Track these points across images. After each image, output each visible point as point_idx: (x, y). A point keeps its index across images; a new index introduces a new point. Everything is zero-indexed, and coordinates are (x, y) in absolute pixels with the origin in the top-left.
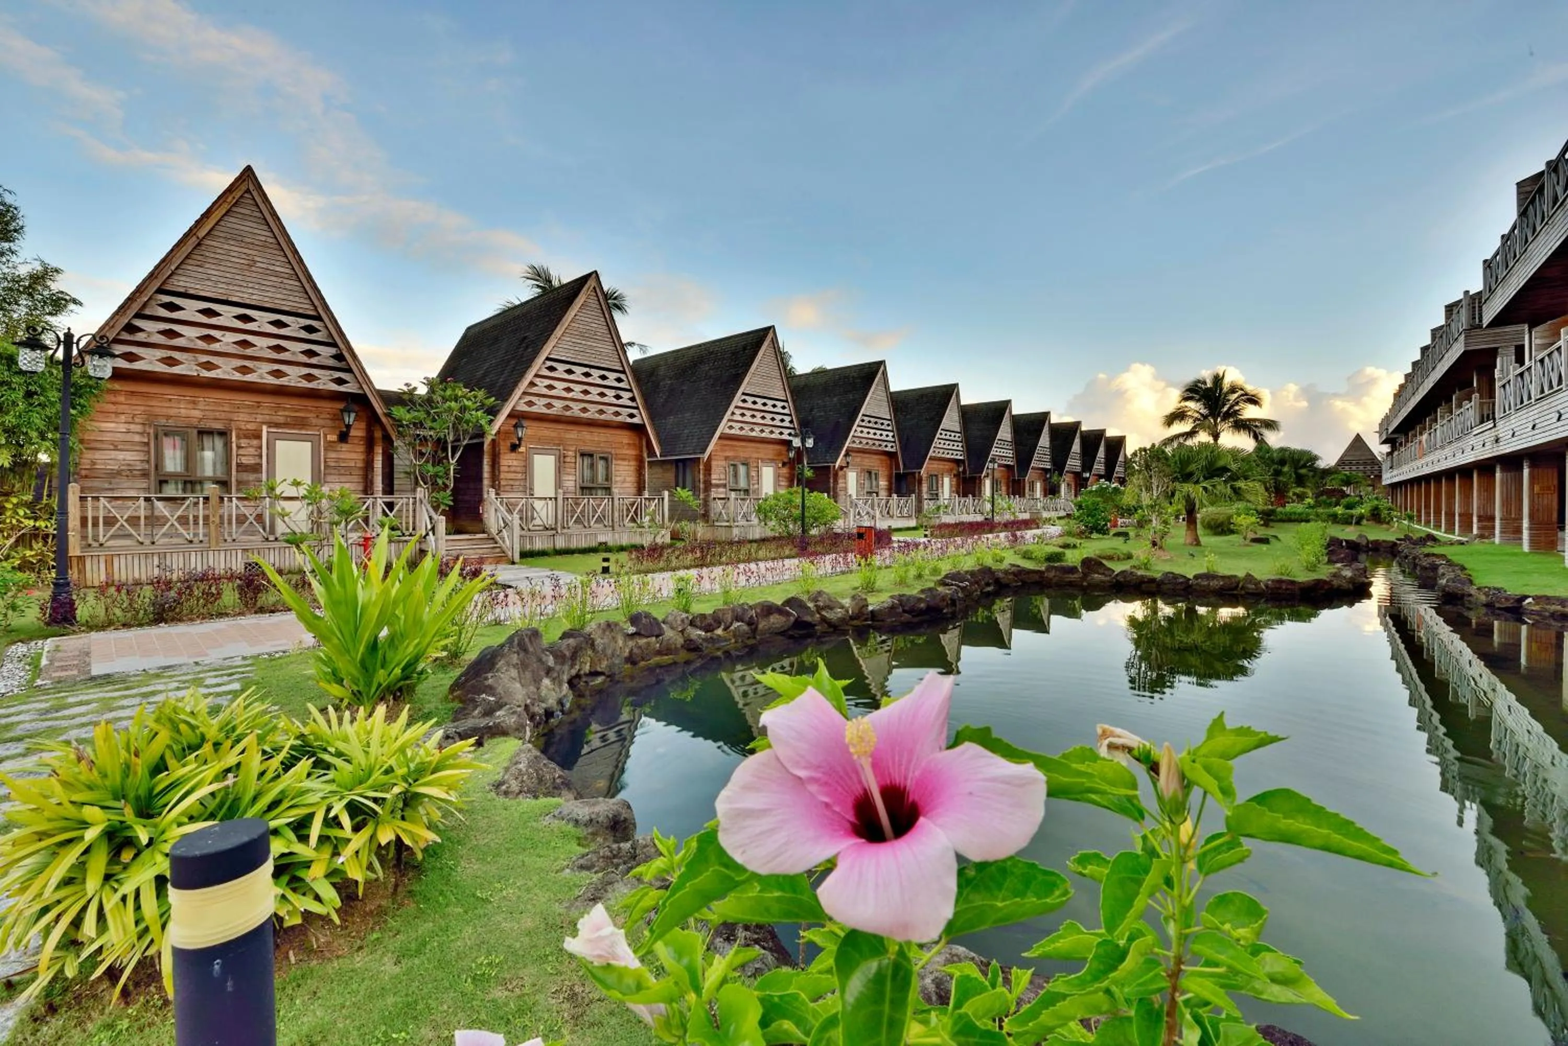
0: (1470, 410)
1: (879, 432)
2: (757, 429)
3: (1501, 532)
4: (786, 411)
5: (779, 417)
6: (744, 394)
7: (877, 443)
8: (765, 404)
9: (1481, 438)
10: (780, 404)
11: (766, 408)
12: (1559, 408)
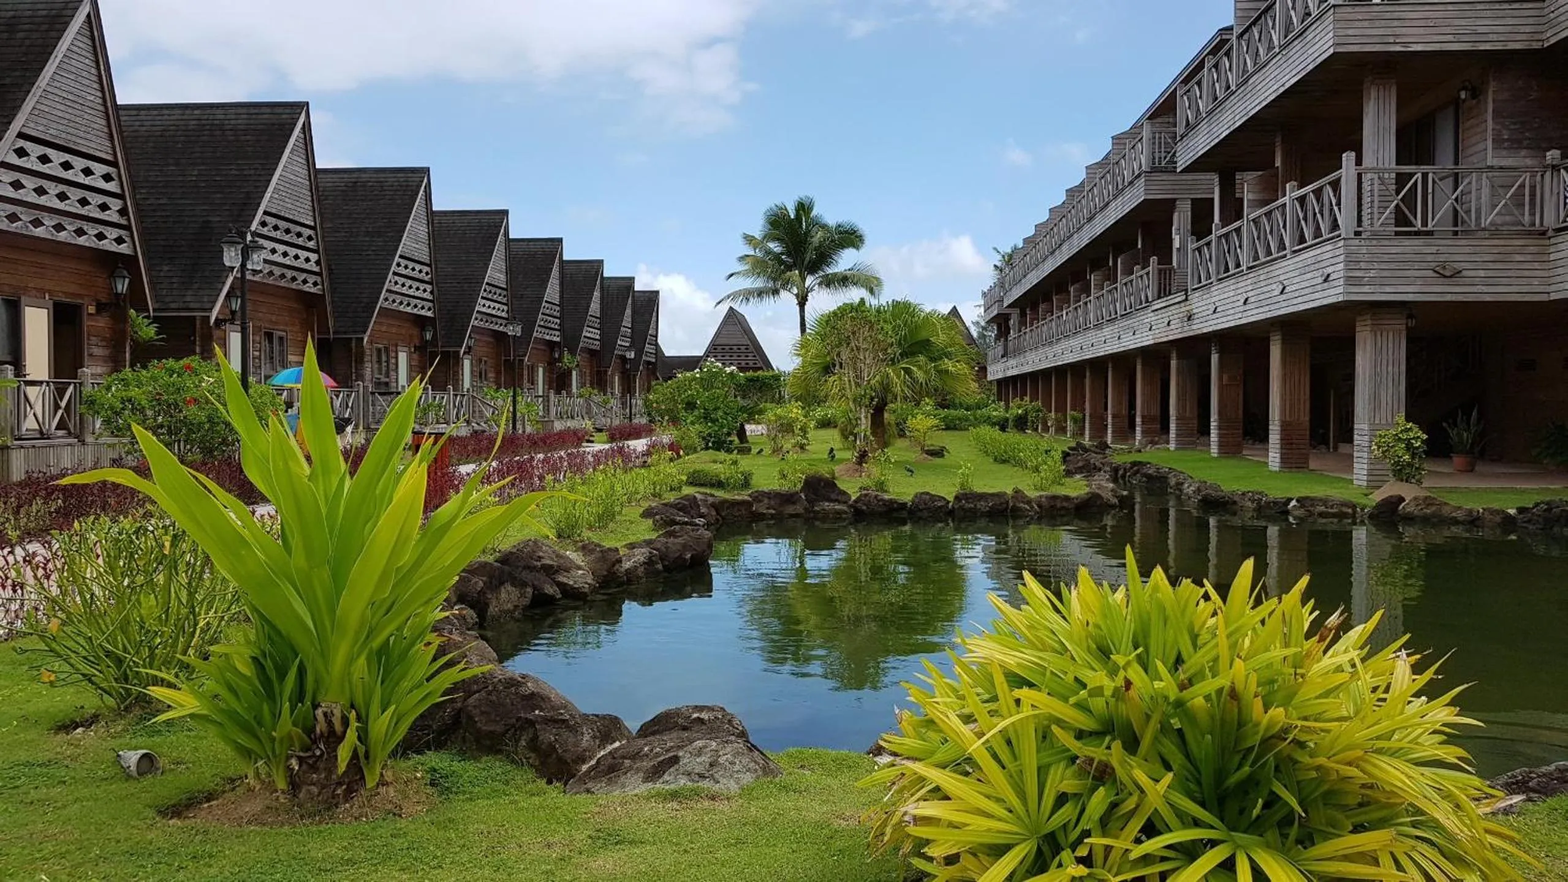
0: (1146, 277)
1: (293, 251)
2: (49, 221)
3: (1178, 435)
4: (112, 187)
5: (96, 199)
6: (21, 135)
7: (289, 274)
8: (67, 166)
9: (1165, 315)
10: (99, 169)
11: (68, 175)
12: (1282, 278)
